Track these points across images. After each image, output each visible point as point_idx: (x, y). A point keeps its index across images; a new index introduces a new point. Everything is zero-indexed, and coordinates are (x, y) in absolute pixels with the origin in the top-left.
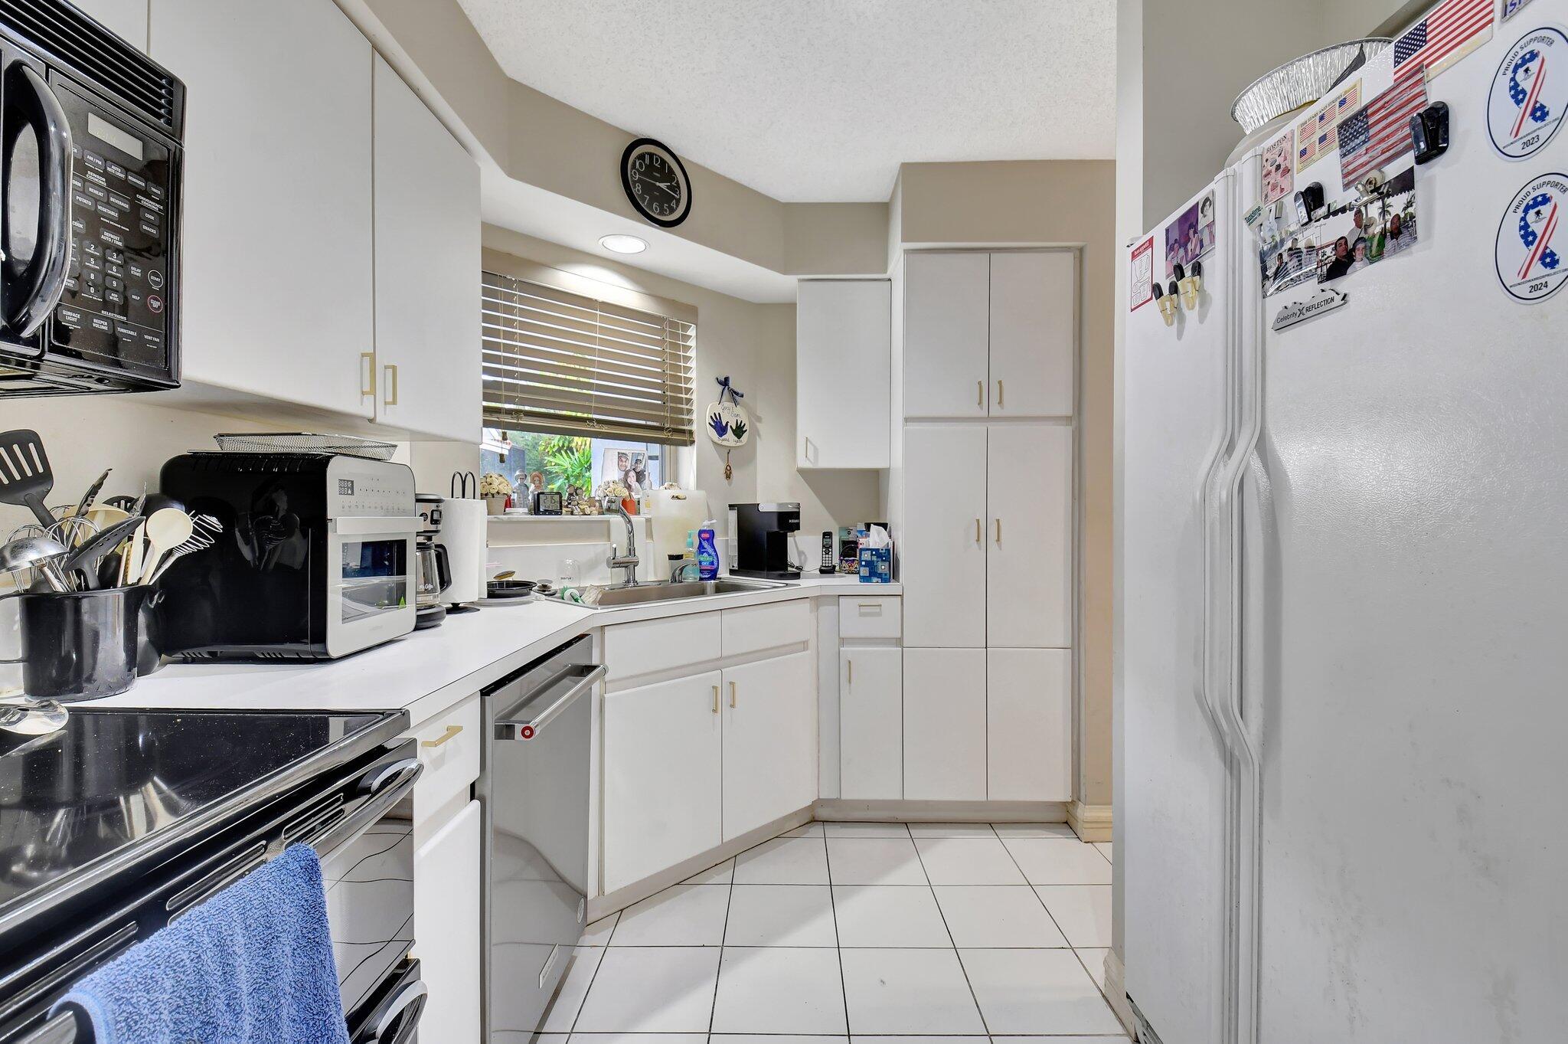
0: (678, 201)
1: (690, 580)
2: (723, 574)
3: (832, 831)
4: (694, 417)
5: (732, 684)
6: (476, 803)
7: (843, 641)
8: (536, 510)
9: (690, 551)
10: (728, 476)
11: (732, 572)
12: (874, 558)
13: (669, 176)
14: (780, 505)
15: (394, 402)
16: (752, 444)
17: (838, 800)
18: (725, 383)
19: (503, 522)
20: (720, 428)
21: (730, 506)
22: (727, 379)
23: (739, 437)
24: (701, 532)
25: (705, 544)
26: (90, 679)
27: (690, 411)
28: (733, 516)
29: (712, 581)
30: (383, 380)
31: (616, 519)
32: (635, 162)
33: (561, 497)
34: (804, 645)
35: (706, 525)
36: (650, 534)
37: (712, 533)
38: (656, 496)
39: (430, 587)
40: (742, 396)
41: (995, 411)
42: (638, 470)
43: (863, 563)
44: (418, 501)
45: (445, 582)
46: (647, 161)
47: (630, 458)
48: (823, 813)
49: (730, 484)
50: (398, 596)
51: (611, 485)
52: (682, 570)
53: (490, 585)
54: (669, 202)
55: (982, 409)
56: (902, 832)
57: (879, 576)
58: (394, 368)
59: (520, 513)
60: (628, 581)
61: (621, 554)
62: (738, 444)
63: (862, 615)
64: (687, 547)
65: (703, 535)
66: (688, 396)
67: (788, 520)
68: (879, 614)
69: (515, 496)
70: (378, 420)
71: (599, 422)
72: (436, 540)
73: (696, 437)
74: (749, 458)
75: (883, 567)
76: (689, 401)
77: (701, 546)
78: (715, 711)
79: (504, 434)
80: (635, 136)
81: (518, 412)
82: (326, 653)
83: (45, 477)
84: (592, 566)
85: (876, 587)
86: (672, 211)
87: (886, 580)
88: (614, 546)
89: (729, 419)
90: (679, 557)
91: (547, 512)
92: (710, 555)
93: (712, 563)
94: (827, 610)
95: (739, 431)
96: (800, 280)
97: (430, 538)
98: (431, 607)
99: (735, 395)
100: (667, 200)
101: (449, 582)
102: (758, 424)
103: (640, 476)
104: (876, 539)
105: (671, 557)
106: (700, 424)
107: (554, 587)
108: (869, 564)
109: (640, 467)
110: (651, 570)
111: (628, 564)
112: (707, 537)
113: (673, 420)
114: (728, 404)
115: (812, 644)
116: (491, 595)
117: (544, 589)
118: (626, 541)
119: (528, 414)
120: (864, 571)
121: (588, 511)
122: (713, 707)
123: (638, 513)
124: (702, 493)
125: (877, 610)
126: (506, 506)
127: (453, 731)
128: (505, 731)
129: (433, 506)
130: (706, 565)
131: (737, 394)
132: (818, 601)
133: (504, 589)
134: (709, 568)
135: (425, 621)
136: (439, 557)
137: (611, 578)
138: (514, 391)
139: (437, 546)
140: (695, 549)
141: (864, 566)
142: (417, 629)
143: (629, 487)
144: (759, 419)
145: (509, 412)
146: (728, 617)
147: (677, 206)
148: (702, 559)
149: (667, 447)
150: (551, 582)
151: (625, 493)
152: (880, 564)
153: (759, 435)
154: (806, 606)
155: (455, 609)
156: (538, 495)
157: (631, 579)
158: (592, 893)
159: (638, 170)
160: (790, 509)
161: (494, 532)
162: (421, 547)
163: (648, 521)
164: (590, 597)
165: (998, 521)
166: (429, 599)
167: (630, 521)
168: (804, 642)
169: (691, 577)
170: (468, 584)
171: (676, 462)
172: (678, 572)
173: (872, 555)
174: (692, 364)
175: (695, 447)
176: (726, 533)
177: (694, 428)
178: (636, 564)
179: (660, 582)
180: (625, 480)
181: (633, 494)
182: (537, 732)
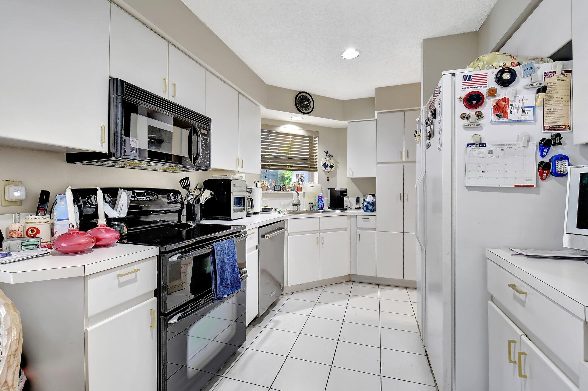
0: (310, 107)
1: (316, 210)
2: (326, 208)
3: (354, 284)
4: (318, 163)
5: (323, 237)
6: (258, 250)
7: (358, 229)
8: (274, 190)
9: (315, 202)
10: (328, 180)
11: (328, 208)
12: (368, 204)
13: (308, 100)
14: (341, 189)
15: (243, 167)
16: (336, 170)
17: (357, 275)
18: (327, 153)
19: (266, 193)
20: (325, 166)
21: (328, 189)
22: (328, 152)
23: (331, 168)
24: (319, 196)
25: (320, 200)
26: (196, 220)
27: (316, 162)
28: (329, 191)
29: (322, 210)
30: (241, 162)
31: (294, 192)
32: (298, 99)
33: (280, 187)
34: (346, 229)
35: (320, 194)
36: (304, 197)
37: (322, 197)
38: (306, 186)
39: (249, 207)
40: (332, 156)
41: (406, 160)
42: (302, 179)
43: (365, 206)
44: (247, 188)
45: (252, 207)
46: (302, 98)
47: (299, 175)
48: (353, 279)
49: (329, 182)
50: (243, 210)
51: (294, 183)
52: (313, 207)
53: (262, 209)
54: (308, 107)
55: (402, 159)
56: (377, 287)
57: (370, 210)
58: (243, 160)
59: (270, 191)
60: (298, 210)
61: (296, 202)
62: (331, 171)
63: (363, 221)
64: (315, 201)
65: (319, 197)
66: (316, 157)
67: (344, 193)
68: (369, 221)
69: (269, 186)
70: (240, 171)
71: (290, 166)
72: (250, 197)
73: (318, 169)
74: (335, 174)
75: (371, 207)
76: (316, 159)
77: (319, 200)
78: (318, 244)
79: (266, 171)
80: (299, 91)
81: (270, 165)
82: (231, 218)
83: (189, 185)
84: (288, 205)
85: (369, 213)
86: (309, 109)
87: (371, 211)
88: (294, 200)
89: (328, 163)
90: (312, 203)
91: (277, 191)
92: (321, 203)
93: (322, 205)
94: (353, 219)
95: (331, 167)
96: (348, 122)
97: (249, 197)
98: (249, 212)
99: (330, 156)
100: (307, 107)
101: (253, 207)
102: (338, 164)
103: (302, 181)
104: (370, 199)
105: (310, 203)
106: (319, 165)
107: (278, 210)
108: (366, 206)
109: (302, 178)
110: (304, 206)
111: (298, 205)
112: (321, 198)
113: (311, 164)
114: (328, 159)
115: (349, 229)
116: (263, 211)
117: (276, 210)
118: (297, 198)
119: (272, 165)
120: (365, 208)
121: (287, 190)
122: (317, 243)
123: (301, 191)
124: (320, 185)
125: (368, 220)
126: (267, 189)
127: (253, 233)
128: (263, 237)
129: (250, 189)
130: (320, 206)
131: (331, 156)
132: (350, 216)
133: (266, 210)
134: (321, 207)
135: (248, 215)
136: (251, 201)
137: (292, 208)
138: (269, 159)
139: (251, 198)
140: (317, 201)
141: (365, 207)
142: (247, 216)
143: (299, 184)
144: (338, 163)
145: (267, 165)
146: (321, 219)
147: (310, 108)
148: (319, 204)
149: (310, 172)
150: (277, 209)
151: (298, 185)
152: (370, 206)
153: (338, 168)
154: (346, 218)
155: (255, 213)
156: (275, 186)
157: (298, 209)
158: (285, 285)
159: (299, 101)
160: (344, 190)
161: (263, 196)
162: (248, 199)
163: (304, 193)
164: (286, 213)
165: (407, 193)
166: (249, 210)
167: (298, 193)
168: (346, 228)
169: (316, 209)
170: (258, 208)
171: (313, 176)
172: (312, 207)
173: (367, 203)
174: (317, 148)
175: (318, 172)
176: (327, 197)
177: (317, 166)
178: (300, 205)
179: (307, 210)
180: (298, 182)
181: (300, 185)
182: (269, 237)
